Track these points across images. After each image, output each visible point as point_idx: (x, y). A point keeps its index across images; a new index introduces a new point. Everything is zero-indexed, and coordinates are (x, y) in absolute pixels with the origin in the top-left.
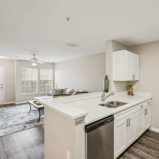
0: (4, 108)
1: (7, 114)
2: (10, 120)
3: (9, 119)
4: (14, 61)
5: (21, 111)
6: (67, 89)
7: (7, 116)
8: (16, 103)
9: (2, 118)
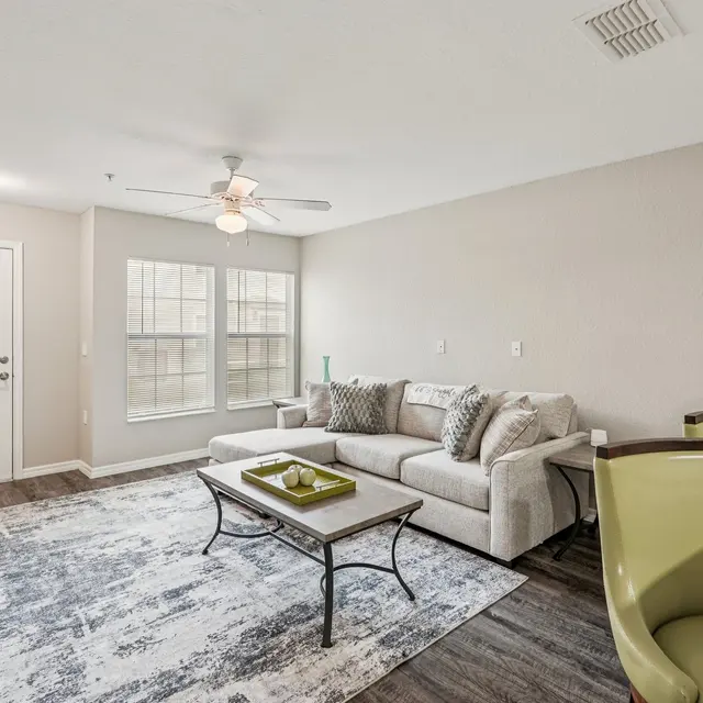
0: (25, 512)
1: (56, 561)
2: (93, 625)
3: (80, 612)
4: (77, 216)
5: (143, 530)
6: (407, 382)
7: (58, 585)
8: (95, 473)
9: (27, 607)
